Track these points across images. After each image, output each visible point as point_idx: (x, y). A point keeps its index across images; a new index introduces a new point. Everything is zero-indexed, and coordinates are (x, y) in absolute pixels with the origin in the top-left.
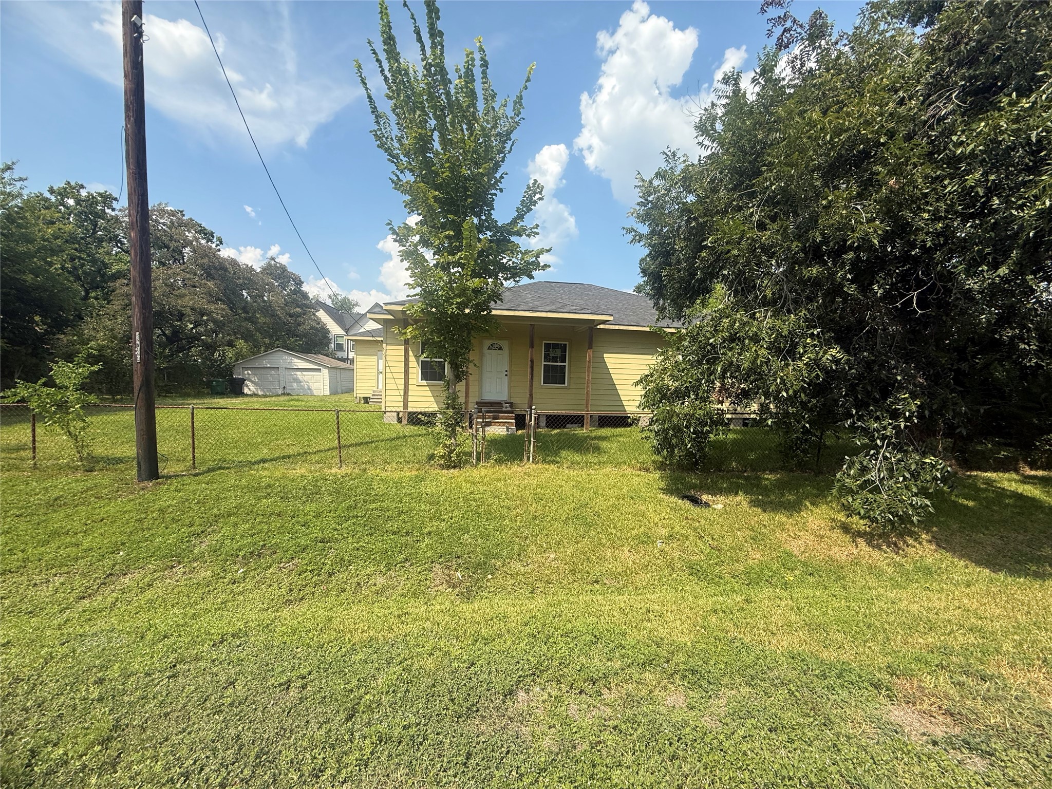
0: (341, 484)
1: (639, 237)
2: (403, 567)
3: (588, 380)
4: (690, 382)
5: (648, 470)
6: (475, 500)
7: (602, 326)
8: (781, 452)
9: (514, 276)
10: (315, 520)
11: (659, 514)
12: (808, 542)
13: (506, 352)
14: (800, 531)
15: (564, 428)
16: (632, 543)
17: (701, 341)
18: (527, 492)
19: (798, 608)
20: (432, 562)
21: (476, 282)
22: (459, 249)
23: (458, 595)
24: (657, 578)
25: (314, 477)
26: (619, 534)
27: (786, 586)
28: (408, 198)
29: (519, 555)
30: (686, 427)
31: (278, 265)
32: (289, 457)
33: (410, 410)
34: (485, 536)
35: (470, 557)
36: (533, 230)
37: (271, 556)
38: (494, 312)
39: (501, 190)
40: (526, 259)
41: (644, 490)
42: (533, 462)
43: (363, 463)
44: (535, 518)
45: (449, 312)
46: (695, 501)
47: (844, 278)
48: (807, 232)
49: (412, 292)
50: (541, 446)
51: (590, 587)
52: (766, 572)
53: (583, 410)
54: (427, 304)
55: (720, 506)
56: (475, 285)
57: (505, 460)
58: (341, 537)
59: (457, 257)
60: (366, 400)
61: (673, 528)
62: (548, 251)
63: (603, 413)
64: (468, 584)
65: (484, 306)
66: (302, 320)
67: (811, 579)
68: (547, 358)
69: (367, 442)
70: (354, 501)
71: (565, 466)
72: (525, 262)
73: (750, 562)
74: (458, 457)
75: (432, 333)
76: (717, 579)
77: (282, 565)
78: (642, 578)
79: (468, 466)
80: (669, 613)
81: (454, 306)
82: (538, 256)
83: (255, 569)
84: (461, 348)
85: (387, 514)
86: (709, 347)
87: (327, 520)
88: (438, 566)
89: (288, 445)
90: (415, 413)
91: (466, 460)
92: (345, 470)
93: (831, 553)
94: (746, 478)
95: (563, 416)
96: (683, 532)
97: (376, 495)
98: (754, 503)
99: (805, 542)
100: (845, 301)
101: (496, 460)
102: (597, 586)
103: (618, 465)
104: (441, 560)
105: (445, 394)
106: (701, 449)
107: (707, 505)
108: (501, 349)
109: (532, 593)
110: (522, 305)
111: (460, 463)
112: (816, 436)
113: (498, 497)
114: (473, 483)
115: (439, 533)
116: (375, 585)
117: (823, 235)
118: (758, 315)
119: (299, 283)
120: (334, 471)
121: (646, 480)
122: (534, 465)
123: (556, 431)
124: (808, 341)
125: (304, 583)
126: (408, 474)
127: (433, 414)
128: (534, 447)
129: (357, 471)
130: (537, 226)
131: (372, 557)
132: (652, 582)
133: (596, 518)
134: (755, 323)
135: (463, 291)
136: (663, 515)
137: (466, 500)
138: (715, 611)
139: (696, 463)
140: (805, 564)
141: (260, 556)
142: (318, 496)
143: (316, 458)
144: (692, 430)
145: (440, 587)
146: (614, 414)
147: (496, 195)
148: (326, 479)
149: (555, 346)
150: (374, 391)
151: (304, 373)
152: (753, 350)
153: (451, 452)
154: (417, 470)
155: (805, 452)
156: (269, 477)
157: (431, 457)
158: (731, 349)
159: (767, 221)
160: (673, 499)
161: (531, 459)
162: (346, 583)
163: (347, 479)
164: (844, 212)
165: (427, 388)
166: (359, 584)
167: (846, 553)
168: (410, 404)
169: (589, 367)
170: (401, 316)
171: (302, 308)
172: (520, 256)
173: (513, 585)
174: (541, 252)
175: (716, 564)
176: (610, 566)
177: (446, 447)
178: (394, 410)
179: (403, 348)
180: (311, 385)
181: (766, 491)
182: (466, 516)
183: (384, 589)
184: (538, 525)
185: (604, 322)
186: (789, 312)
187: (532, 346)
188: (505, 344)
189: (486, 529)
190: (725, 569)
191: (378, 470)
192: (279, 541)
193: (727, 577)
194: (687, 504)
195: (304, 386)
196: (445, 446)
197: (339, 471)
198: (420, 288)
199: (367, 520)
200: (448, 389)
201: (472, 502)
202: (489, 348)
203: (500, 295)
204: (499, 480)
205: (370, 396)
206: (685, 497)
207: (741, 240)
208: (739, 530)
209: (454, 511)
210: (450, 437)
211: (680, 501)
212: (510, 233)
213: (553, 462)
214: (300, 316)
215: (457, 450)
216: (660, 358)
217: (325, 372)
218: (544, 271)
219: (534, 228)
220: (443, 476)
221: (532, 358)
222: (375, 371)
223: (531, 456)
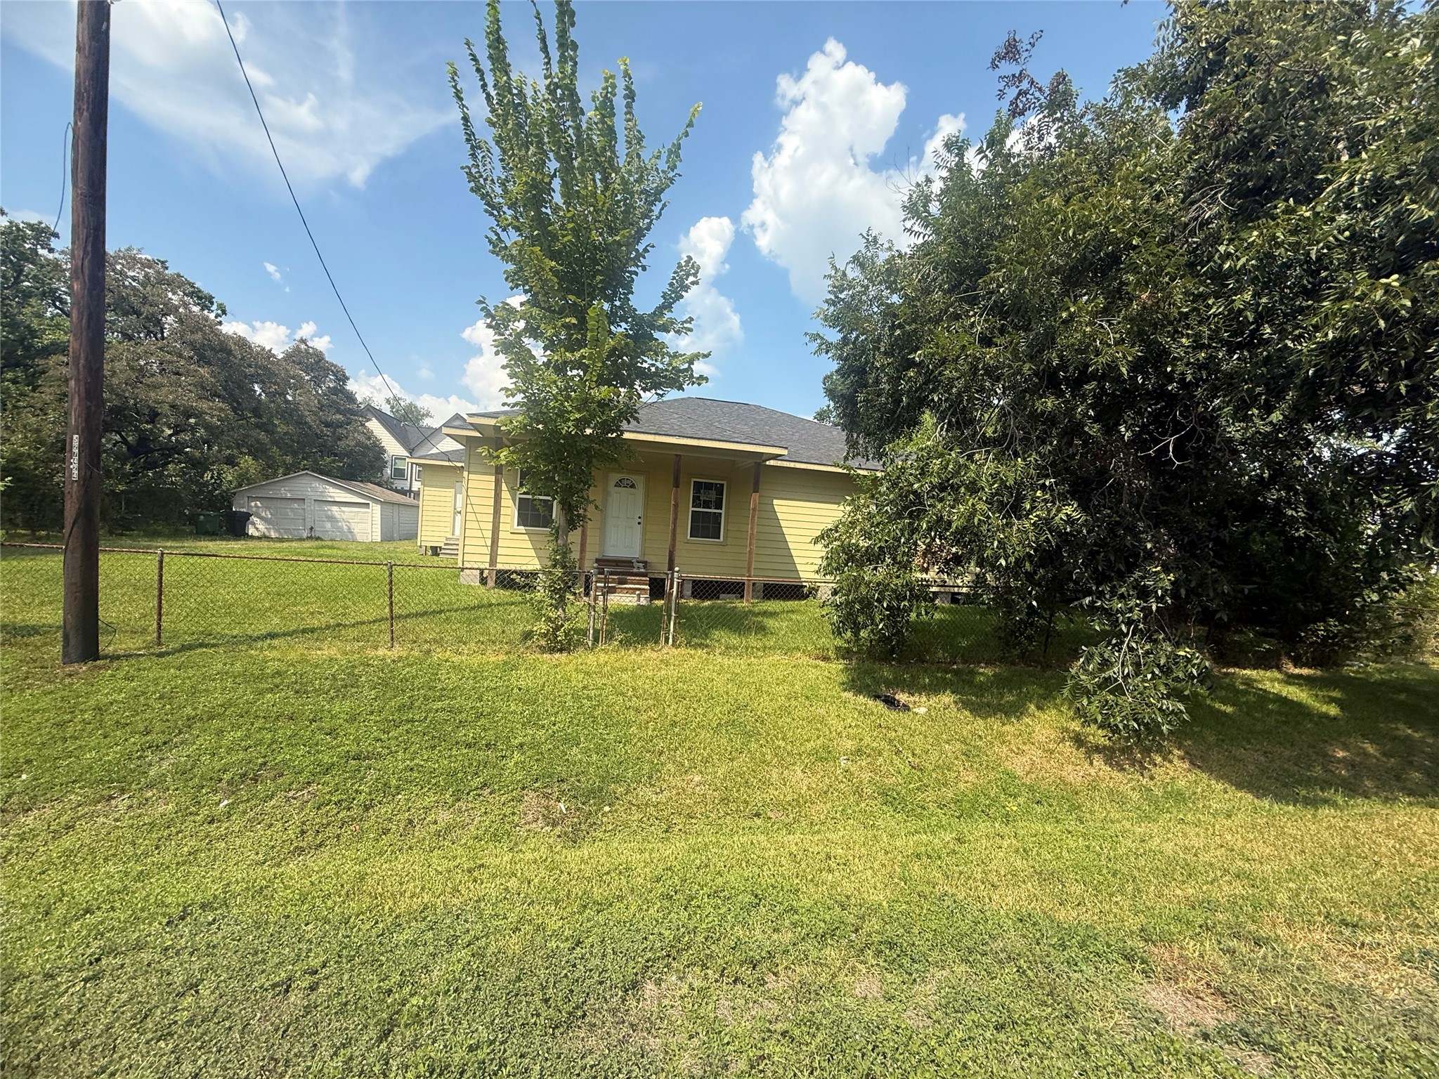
0: (391, 672)
1: (826, 347)
2: (479, 795)
3: (752, 534)
4: (887, 541)
5: (826, 659)
6: (589, 698)
7: (772, 463)
8: (1000, 638)
9: (656, 386)
10: (347, 725)
11: (844, 720)
12: (1034, 758)
13: (640, 492)
14: (1025, 744)
15: (718, 598)
16: (806, 761)
17: (902, 488)
18: (664, 688)
19: (1024, 850)
20: (523, 789)
21: (603, 392)
22: (581, 344)
23: (559, 836)
24: (840, 809)
25: (350, 662)
26: (789, 747)
27: (1007, 820)
28: (511, 267)
29: (650, 777)
30: (878, 600)
31: (311, 351)
32: (313, 631)
33: (499, 567)
34: (603, 751)
35: (579, 781)
36: (685, 325)
37: (274, 779)
38: (626, 436)
39: (644, 268)
40: (674, 365)
41: (823, 686)
42: (673, 645)
43: (426, 641)
44: (674, 724)
45: (564, 432)
46: (891, 702)
47: (1085, 415)
48: (1040, 351)
49: (511, 400)
50: (685, 624)
51: (748, 823)
52: (982, 799)
53: (744, 576)
54: (531, 418)
55: (922, 710)
56: (602, 395)
57: (634, 642)
58: (386, 751)
59: (577, 355)
60: (435, 551)
61: (861, 740)
62: (706, 356)
63: (772, 580)
64: (576, 820)
65: (612, 425)
66: (344, 432)
67: (1039, 809)
68: (696, 502)
69: (433, 612)
70: (409, 698)
71: (718, 651)
72: (675, 369)
73: (962, 786)
74: (566, 634)
75: (536, 459)
76: (919, 810)
77: (291, 794)
78: (819, 810)
79: (581, 649)
80: (857, 860)
81: (570, 424)
82: (691, 363)
83: (248, 801)
84: (577, 482)
85: (459, 717)
86: (911, 497)
87: (366, 726)
88: (532, 794)
89: (312, 613)
90: (506, 572)
91: (579, 640)
92: (398, 651)
93: (1064, 774)
94: (956, 673)
95: (717, 582)
96: (875, 745)
97: (443, 689)
98: (966, 705)
99: (1031, 759)
100: (1085, 443)
101: (621, 642)
102: (758, 821)
103: (789, 651)
104: (536, 785)
105: (552, 546)
106: (896, 631)
107: (906, 708)
108: (633, 486)
109: (667, 831)
110: (666, 428)
111: (570, 645)
112: (1045, 619)
113: (622, 694)
114: (587, 673)
115: (535, 745)
116: (435, 822)
117: (1061, 357)
118: (977, 457)
119: (342, 378)
120: (380, 652)
121: (826, 673)
122: (674, 650)
123: (707, 603)
124: (1039, 493)
125: (324, 821)
126: (492, 659)
127: (534, 574)
128: (675, 624)
129: (416, 653)
130: (692, 319)
131: (433, 781)
132: (833, 814)
133: (758, 724)
134: (973, 467)
135: (584, 403)
136: (849, 721)
137: (576, 697)
138: (918, 856)
139: (892, 651)
140: (1031, 789)
141: (256, 781)
142: (353, 690)
143: (355, 633)
144: (885, 605)
145: (534, 825)
146: (787, 581)
147: (636, 274)
148: (368, 665)
149: (709, 487)
150: (447, 539)
151: (343, 509)
152: (970, 503)
153: (557, 628)
154: (507, 653)
155: (1029, 638)
156: (279, 660)
157: (528, 636)
158: (941, 500)
160: (861, 699)
161: (671, 641)
162: (390, 820)
163: (400, 664)
164: (1088, 329)
165: (526, 537)
166: (411, 822)
167: (1081, 774)
168: (499, 559)
169: (753, 517)
170: (492, 434)
171: (345, 415)
172: (667, 359)
173: (641, 821)
174: (697, 356)
175: (917, 789)
176: (776, 793)
177: (550, 621)
178: (476, 566)
179: (493, 478)
180: (353, 526)
181: (981, 689)
182: (575, 722)
183: (449, 829)
184: (678, 735)
185: (775, 457)
186: (1016, 455)
187: (677, 485)
188: (639, 480)
189: (604, 740)
190: (930, 795)
191: (448, 653)
192: (288, 757)
193: (932, 807)
194: (880, 707)
195: (342, 528)
196: (549, 619)
197: (389, 653)
198: (522, 395)
199: (428, 727)
200: (557, 540)
201: (584, 701)
202: (617, 485)
203: (636, 412)
204: (624, 670)
205: (442, 545)
206: (877, 697)
207: (959, 357)
208: (948, 742)
209: (558, 713)
210: (556, 608)
211: (871, 702)
212: (653, 327)
213: (701, 646)
214: (341, 427)
215: (566, 626)
216: (849, 508)
217: (376, 509)
218: (699, 384)
219: (686, 322)
220: (543, 663)
221: (676, 501)
222: (450, 510)
223: (671, 637)
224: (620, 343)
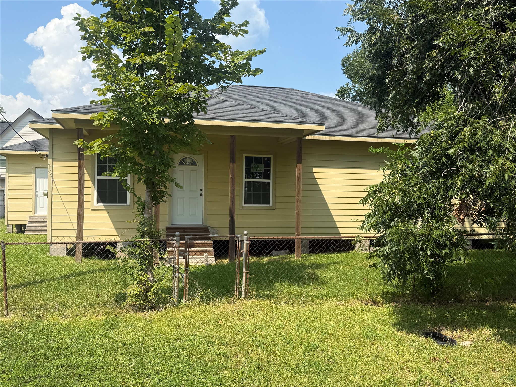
0: (11, 335)
3: (298, 199)
4: (425, 199)
5: (374, 303)
6: (184, 349)
7: (310, 137)
11: (403, 355)
13: (200, 168)
15: (271, 255)
17: (435, 152)
18: (245, 336)
22: (156, 49)
30: (422, 249)
33: (86, 240)
36: (242, 28)
38: (197, 122)
40: (236, 62)
41: (379, 327)
42: (245, 297)
43: (34, 308)
44: (259, 366)
45: (150, 123)
46: (439, 338)
49: (100, 99)
50: (254, 279)
53: (293, 234)
55: (467, 343)
56: (179, 91)
57: (213, 297)
59: (155, 57)
60: (21, 229)
61: (421, 371)
62: (261, 52)
63: (316, 237)
65: (185, 115)
68: (249, 174)
69: (35, 282)
70: (32, 357)
71: (283, 300)
72: (235, 65)
74: (156, 294)
75: (125, 146)
79: (168, 307)
81: (154, 116)
82: (249, 59)
84: (160, 165)
85: (77, 372)
86: (444, 159)
91: (166, 299)
92: (13, 318)
94: (491, 309)
96: (432, 375)
97: (59, 348)
98: (504, 337)
101: (202, 297)
103: (343, 297)
105: (140, 219)
106: (438, 276)
107: (453, 342)
108: (194, 164)
110: (220, 114)
111: (159, 303)
113: (212, 343)
114: (178, 327)
118: (501, 123)
121: (379, 315)
122: (246, 302)
123: (265, 260)
126: (94, 320)
127: (114, 244)
128: (246, 279)
129: (28, 318)
130: (247, 23)
133: (330, 363)
134: (498, 132)
135: (164, 98)
136: (408, 356)
137: (173, 348)
139: (433, 294)
144: (429, 253)
146: (332, 237)
149: (258, 160)
150: (31, 218)
152: (500, 163)
153: (148, 289)
154: (105, 314)
158: (471, 162)
159: (507, 21)
160: (414, 336)
161: (243, 293)
163: (18, 329)
165: (105, 212)
168: (85, 233)
169: (298, 184)
170: (73, 126)
172: (229, 58)
174: (254, 53)
177: (142, 283)
178: (64, 241)
179: (76, 164)
182: (176, 370)
184: (264, 376)
185: (314, 132)
187: (233, 160)
188: (199, 159)
191: (56, 317)
194: (430, 342)
196: (140, 282)
197: (5, 320)
198: (112, 94)
199: (52, 381)
200: (143, 215)
201: (181, 351)
202: (181, 163)
203: (205, 103)
204: (208, 322)
205: (26, 223)
206: (426, 334)
207: (476, 40)
208: (494, 370)
209: (160, 363)
210: (146, 272)
211: (422, 339)
212: (215, 30)
213: (268, 297)
215: (155, 287)
216: (388, 172)
218: (255, 75)
219: (243, 25)
220: (139, 320)
221: (233, 174)
222: (33, 192)
223: (243, 290)
224: (190, 45)
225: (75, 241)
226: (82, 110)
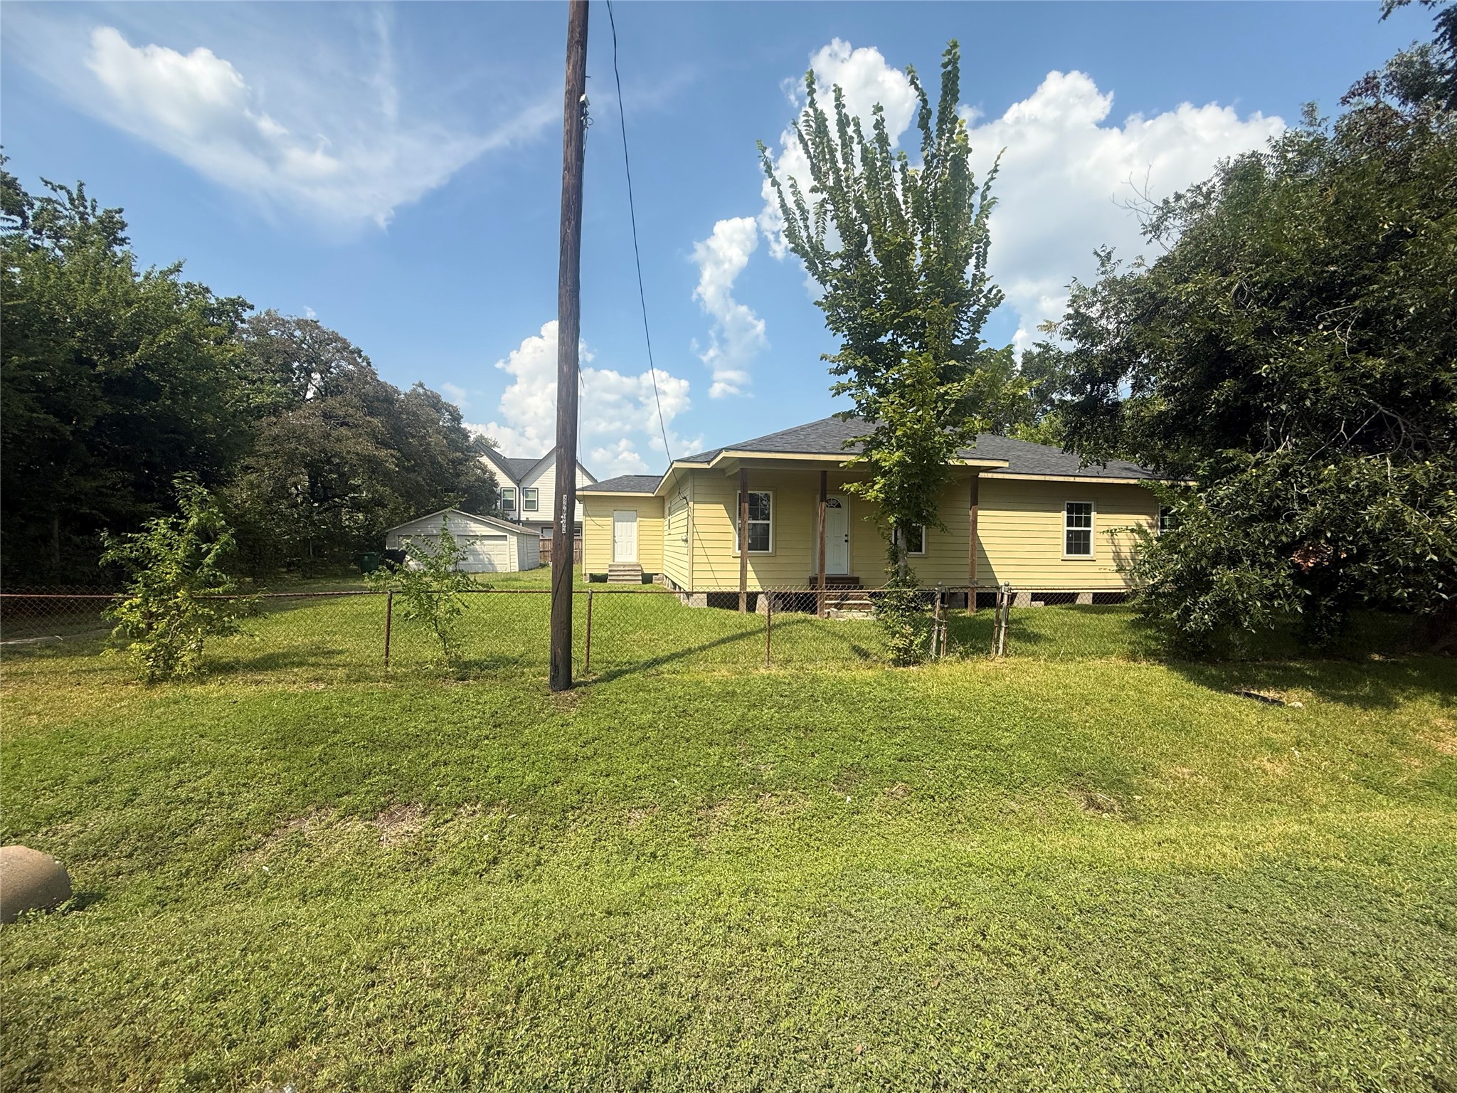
2: (1027, 788)
3: (973, 545)
20: (1056, 782)
31: (429, 393)
35: (1092, 774)
42: (1003, 654)
46: (1260, 698)
55: (1298, 704)
57: (971, 653)
60: (602, 579)
64: (1123, 807)
66: (464, 468)
79: (928, 661)
88: (1065, 786)
91: (925, 653)
92: (776, 670)
98: (1335, 698)
101: (961, 653)
103: (1102, 656)
104: (1062, 779)
107: (1280, 703)
108: (839, 506)
111: (920, 658)
119: (456, 418)
120: (763, 671)
122: (1007, 659)
128: (1005, 635)
129: (795, 671)
150: (610, 566)
151: (485, 542)
153: (911, 643)
154: (868, 668)
160: (1233, 696)
161: (1001, 650)
171: (463, 453)
177: (905, 637)
180: (493, 558)
185: (991, 470)
193: (1411, 790)
195: (483, 561)
196: (903, 635)
205: (606, 572)
214: (461, 464)
217: (513, 540)
222: (611, 537)
223: (1001, 645)
225: (737, 590)
226: (749, 448)
